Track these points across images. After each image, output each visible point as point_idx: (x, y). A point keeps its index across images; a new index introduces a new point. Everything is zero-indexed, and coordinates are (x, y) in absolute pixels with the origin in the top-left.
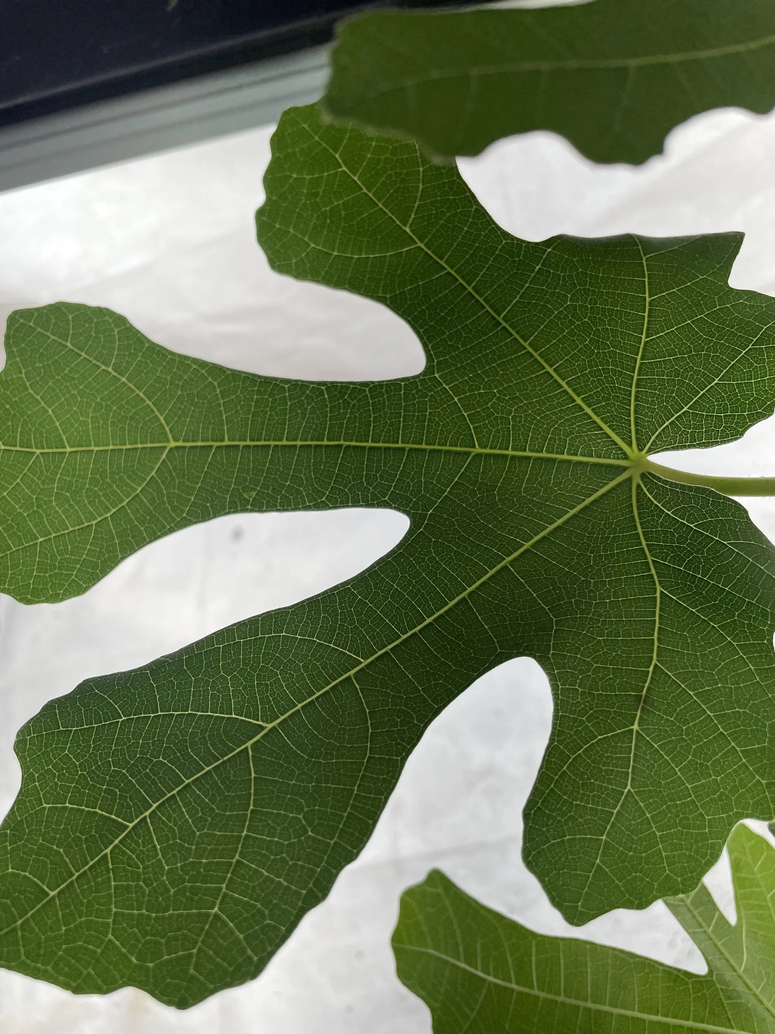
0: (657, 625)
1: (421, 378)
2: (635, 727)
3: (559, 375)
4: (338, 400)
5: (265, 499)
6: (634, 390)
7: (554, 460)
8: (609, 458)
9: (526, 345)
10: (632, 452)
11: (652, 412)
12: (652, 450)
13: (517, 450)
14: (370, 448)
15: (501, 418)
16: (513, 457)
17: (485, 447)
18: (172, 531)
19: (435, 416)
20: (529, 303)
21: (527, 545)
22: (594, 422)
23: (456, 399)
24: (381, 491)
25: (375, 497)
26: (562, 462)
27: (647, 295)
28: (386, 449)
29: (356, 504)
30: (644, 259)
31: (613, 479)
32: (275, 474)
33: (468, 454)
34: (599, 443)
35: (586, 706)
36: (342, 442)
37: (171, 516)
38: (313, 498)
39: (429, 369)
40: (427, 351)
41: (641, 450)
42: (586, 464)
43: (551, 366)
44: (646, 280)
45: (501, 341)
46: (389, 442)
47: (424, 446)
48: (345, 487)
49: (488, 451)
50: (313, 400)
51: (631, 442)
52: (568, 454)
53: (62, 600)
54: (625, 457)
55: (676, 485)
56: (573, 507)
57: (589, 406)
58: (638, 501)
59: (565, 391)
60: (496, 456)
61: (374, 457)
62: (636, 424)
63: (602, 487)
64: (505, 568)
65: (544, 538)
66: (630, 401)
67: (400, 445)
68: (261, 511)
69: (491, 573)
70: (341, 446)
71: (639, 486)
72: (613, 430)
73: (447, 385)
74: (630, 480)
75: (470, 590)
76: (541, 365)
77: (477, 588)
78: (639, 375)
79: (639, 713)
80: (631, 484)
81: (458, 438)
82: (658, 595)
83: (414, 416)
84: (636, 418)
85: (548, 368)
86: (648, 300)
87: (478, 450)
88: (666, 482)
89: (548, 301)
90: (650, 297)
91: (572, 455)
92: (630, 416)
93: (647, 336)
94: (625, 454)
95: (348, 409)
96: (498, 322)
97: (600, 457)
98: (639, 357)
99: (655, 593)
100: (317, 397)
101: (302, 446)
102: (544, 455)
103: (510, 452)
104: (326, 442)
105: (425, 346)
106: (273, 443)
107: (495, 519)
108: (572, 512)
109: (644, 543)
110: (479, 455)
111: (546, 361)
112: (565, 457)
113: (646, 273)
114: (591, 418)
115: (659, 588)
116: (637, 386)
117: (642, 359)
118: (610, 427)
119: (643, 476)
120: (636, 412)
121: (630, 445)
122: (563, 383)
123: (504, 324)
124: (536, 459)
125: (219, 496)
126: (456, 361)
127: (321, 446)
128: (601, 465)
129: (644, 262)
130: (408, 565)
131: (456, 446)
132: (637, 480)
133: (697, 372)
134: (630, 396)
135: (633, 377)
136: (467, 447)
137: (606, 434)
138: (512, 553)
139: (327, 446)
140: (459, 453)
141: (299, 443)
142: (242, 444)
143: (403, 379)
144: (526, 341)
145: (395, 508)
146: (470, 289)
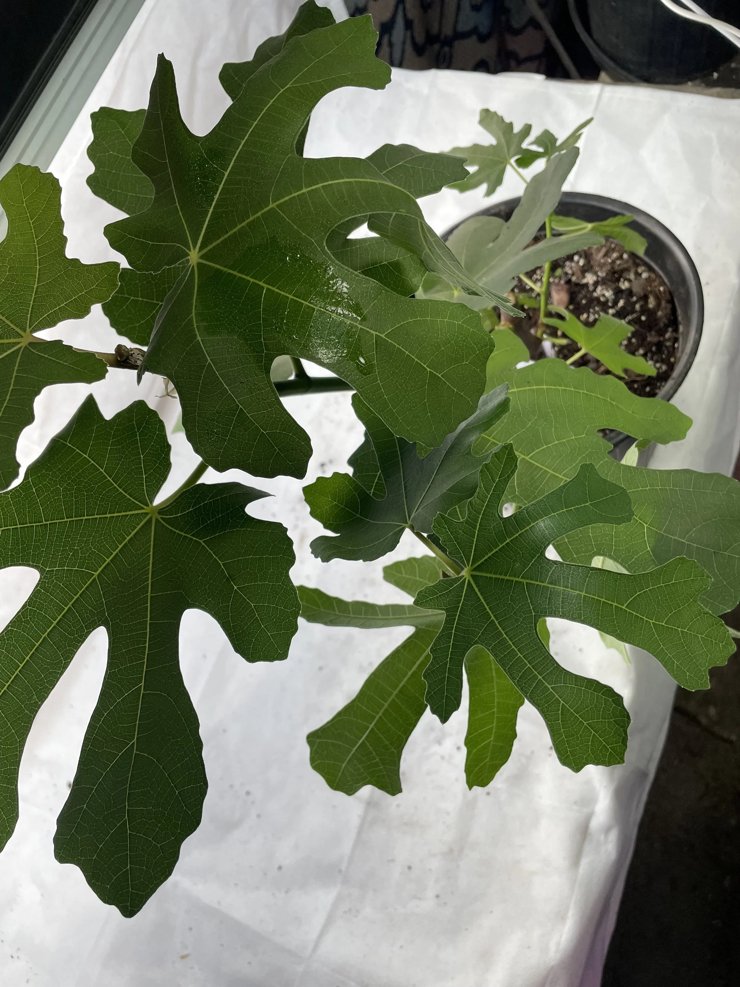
0: (211, 552)
1: (43, 577)
2: (235, 587)
3: (91, 515)
4: (22, 625)
5: (42, 692)
6: (121, 490)
7: (126, 544)
8: (142, 520)
9: (66, 520)
10: (146, 510)
11: (136, 490)
12: (152, 501)
13: (109, 557)
14: (57, 624)
15: (90, 553)
16: (111, 561)
17: (98, 570)
18: (21, 752)
19: (66, 583)
20: (48, 505)
21: (150, 582)
22: (123, 516)
23: (66, 568)
24: (81, 631)
25: (81, 636)
26: (129, 541)
27: (85, 456)
28: (63, 616)
29: (77, 648)
30: (68, 443)
31: (151, 526)
32: (34, 680)
33: (95, 579)
34: (133, 520)
35: (217, 601)
36: (43, 636)
37: (14, 748)
38: (59, 667)
39: (41, 571)
40: (32, 566)
41: (148, 506)
42: (137, 532)
43: (84, 516)
44: (78, 450)
45: (55, 529)
46: (61, 613)
47: (76, 598)
48: (66, 648)
49: (100, 570)
50: (12, 638)
51: (142, 507)
52: (128, 536)
53: (13, 831)
54: (147, 514)
55: (172, 503)
56: (150, 551)
57: (114, 513)
58: (166, 523)
59: (100, 518)
60: (105, 568)
61: (62, 624)
62: (136, 500)
63: (151, 533)
64: (151, 597)
65: (152, 572)
66: (124, 495)
67: (66, 608)
68: (46, 698)
69: (149, 605)
70: (45, 638)
71: (162, 518)
72: (132, 510)
73: (56, 568)
74: (157, 519)
75: (148, 619)
76: (80, 520)
77: (150, 615)
78: (116, 484)
79: (232, 583)
80: (159, 520)
81: (84, 579)
82: (203, 544)
83: (58, 593)
84: (134, 498)
85: (84, 518)
86: (87, 456)
87: (96, 574)
88: (168, 506)
89: (53, 497)
90: (86, 454)
91: (129, 534)
92: (131, 500)
93: (102, 469)
94: (145, 513)
95: (30, 623)
96: (45, 524)
97: (139, 524)
98: (109, 478)
99: (201, 544)
100: (12, 634)
101: (30, 658)
102: (120, 546)
103: (108, 560)
104: (37, 644)
105: (29, 565)
106: (17, 672)
107: (130, 587)
108: (151, 553)
109: (182, 534)
110: (99, 575)
111: (80, 516)
112: (128, 538)
113: (74, 448)
114: (120, 516)
115: (201, 541)
116: (121, 488)
117: (110, 477)
118: (130, 511)
119: (159, 513)
120: (131, 496)
121: (143, 508)
122: (96, 516)
123: (48, 523)
124: (120, 551)
125: (23, 716)
126: (47, 556)
127: (38, 647)
128: (143, 526)
129: (69, 445)
130: (119, 639)
131: (87, 582)
132: (159, 517)
133: (133, 461)
134: (122, 494)
135: (115, 487)
136: (91, 578)
137: (131, 515)
138: (148, 590)
139: (39, 645)
140: (91, 583)
141: (27, 658)
142: (5, 688)
143: (36, 587)
144: (64, 519)
145: (93, 630)
146: (19, 526)
